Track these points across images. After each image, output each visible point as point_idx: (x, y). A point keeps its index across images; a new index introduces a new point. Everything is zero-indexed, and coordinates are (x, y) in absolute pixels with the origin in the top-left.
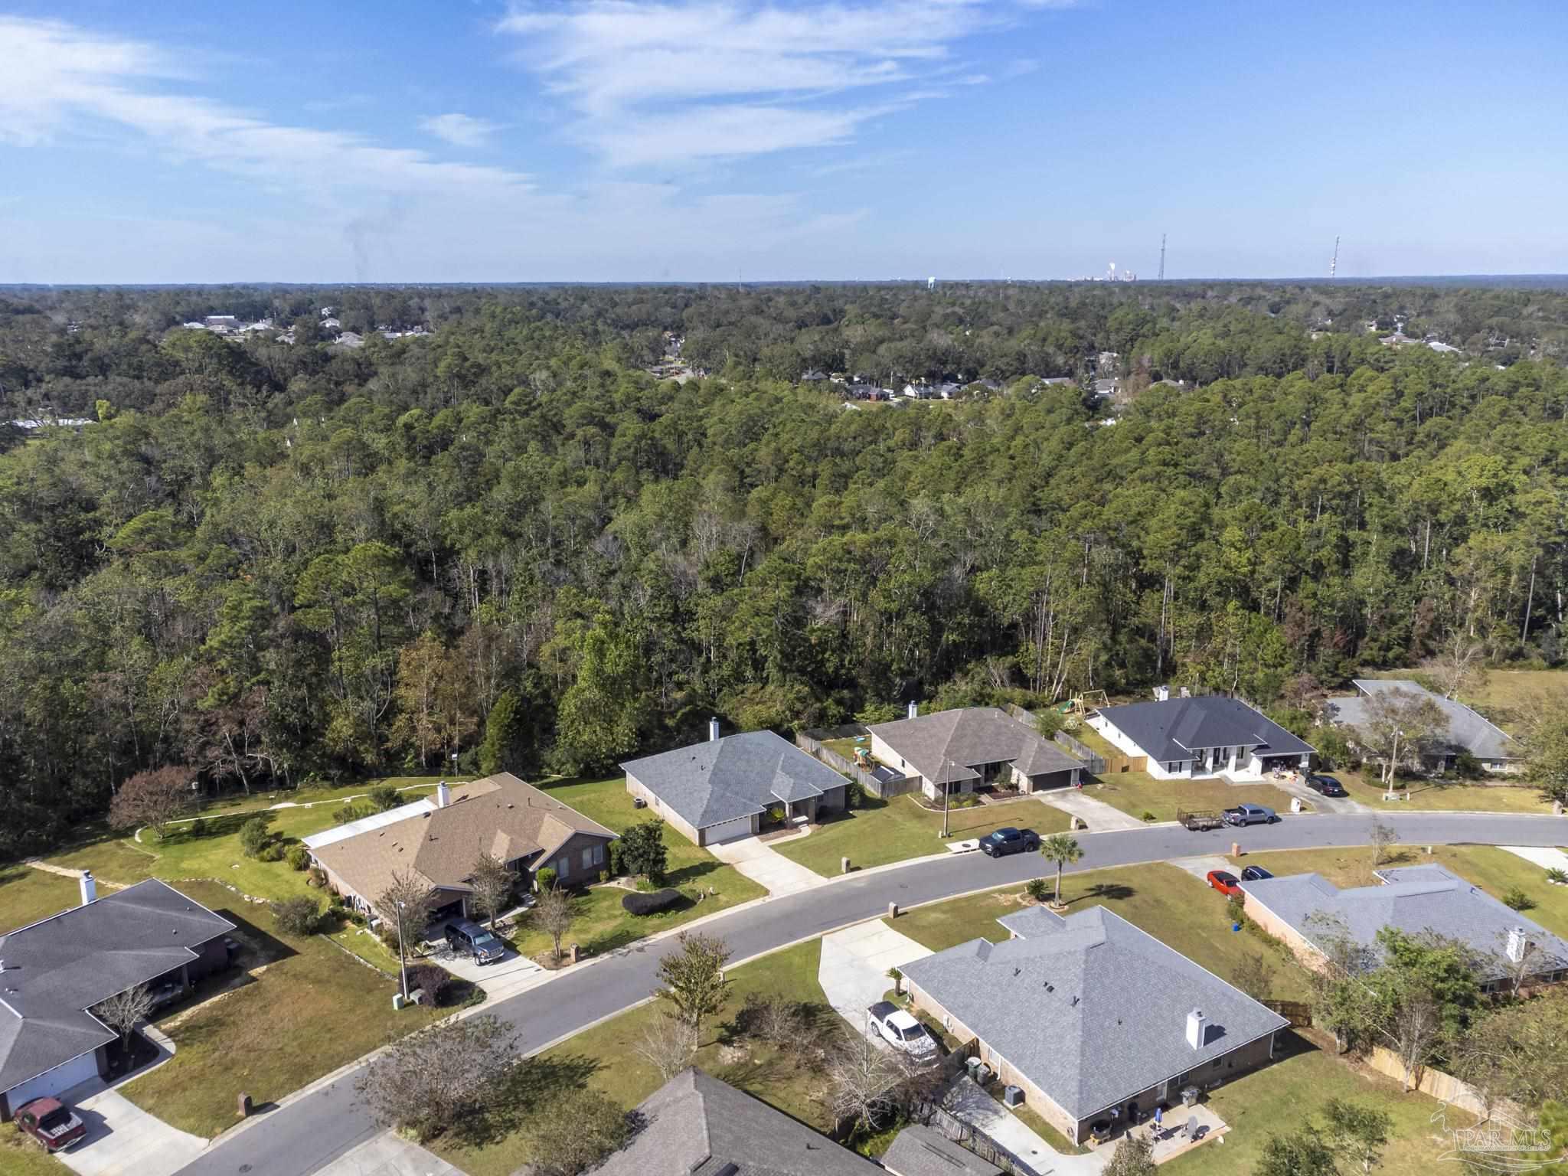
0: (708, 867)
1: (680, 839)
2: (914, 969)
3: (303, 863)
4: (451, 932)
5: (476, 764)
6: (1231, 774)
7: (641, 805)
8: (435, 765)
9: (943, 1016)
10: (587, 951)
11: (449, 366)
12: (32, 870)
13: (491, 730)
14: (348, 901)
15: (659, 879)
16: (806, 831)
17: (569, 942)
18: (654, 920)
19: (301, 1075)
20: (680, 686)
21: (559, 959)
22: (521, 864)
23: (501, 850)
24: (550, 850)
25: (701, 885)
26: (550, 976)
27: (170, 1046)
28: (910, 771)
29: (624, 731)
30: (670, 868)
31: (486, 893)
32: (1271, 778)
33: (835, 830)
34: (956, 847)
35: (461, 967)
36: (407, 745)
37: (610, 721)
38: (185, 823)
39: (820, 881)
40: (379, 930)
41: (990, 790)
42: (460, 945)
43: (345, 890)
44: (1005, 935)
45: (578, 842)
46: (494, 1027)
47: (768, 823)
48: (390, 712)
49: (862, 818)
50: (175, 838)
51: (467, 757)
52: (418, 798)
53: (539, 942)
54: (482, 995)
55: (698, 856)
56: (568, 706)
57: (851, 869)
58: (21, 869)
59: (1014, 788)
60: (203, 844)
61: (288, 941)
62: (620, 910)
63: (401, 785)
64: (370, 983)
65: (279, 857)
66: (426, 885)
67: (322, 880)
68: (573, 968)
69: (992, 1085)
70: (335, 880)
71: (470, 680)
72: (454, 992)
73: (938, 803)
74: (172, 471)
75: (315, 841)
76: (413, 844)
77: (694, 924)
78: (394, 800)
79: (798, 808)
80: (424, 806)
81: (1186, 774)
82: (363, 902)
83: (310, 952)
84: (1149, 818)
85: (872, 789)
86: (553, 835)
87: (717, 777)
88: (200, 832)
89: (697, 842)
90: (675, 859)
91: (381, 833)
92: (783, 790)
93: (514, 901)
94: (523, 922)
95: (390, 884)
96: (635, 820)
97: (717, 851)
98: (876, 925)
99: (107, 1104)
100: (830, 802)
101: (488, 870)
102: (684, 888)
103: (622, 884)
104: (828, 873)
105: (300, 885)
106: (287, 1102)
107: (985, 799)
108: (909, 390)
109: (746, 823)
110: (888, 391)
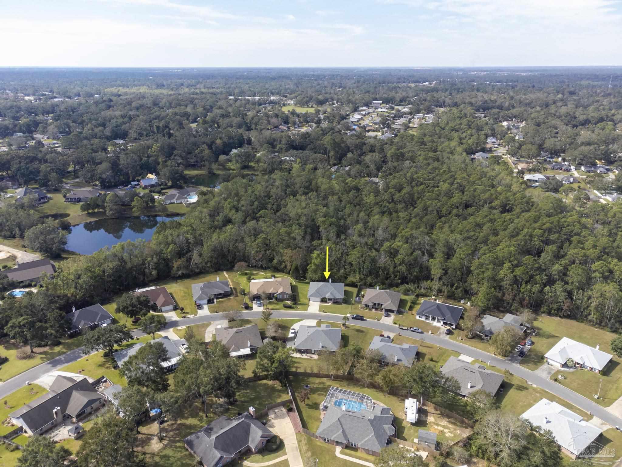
0: (306, 305)
4: (257, 300)
6: (433, 323)
9: (298, 333)
10: (271, 309)
17: (271, 307)
19: (224, 311)
21: (267, 309)
22: (273, 293)
24: (278, 293)
25: (299, 307)
26: (264, 311)
27: (215, 303)
31: (264, 296)
32: (441, 327)
33: (337, 306)
34: (349, 315)
35: (254, 306)
37: (316, 273)
39: (317, 312)
41: (376, 309)
47: (323, 300)
49: (344, 306)
54: (253, 310)
55: (306, 302)
57: (324, 312)
59: (382, 310)
60: (243, 276)
67: (249, 287)
70: (251, 287)
75: (254, 281)
76: (260, 286)
81: (423, 319)
83: (240, 297)
84: (395, 323)
86: (280, 291)
87: (318, 289)
89: (308, 299)
90: (301, 301)
92: (327, 295)
97: (309, 302)
99: (205, 306)
100: (339, 301)
101: (264, 293)
102: (296, 306)
106: (220, 313)
107: (373, 310)
108: (583, 168)
109: (319, 299)
110: (573, 168)
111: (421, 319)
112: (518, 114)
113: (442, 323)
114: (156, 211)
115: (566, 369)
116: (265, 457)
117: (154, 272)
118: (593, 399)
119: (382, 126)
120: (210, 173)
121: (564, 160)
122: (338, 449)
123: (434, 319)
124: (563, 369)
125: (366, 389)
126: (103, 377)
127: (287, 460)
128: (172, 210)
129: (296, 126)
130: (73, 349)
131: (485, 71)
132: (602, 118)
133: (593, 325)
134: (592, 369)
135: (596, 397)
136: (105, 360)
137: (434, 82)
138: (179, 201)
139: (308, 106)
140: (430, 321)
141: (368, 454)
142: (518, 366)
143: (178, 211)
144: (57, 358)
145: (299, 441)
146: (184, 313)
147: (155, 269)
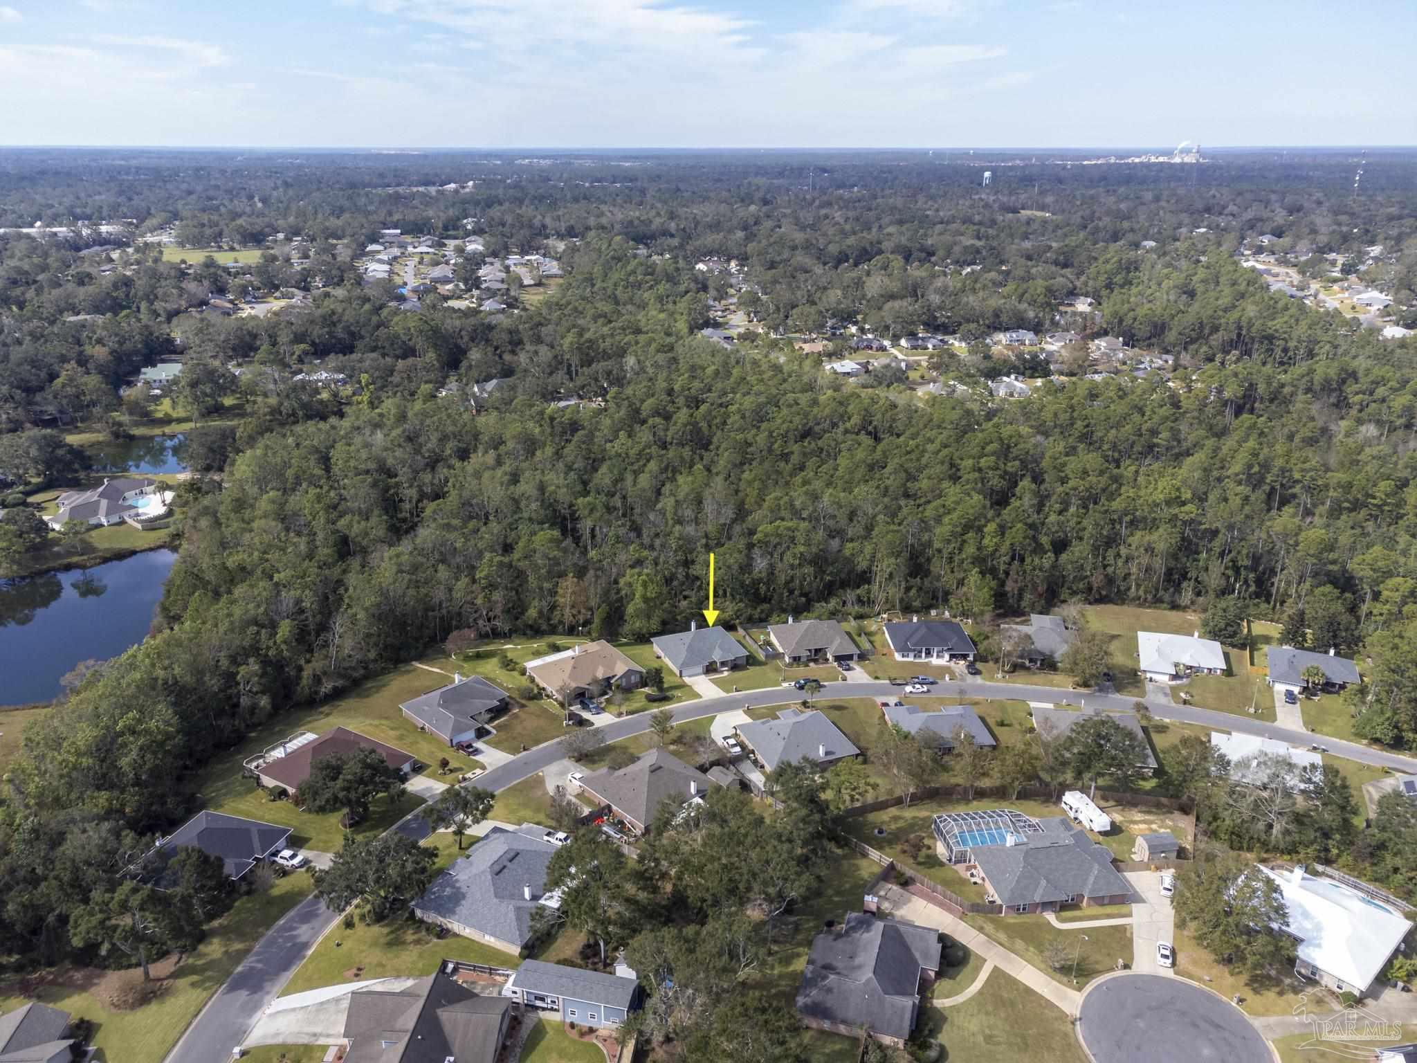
0: (683, 686)
1: (671, 673)
2: (741, 726)
3: (523, 672)
4: (582, 703)
5: (589, 633)
6: (935, 661)
7: (659, 657)
8: (571, 631)
9: (747, 742)
10: (629, 713)
11: (571, 343)
12: (416, 669)
13: (597, 620)
14: (544, 689)
15: (661, 689)
16: (726, 674)
17: (624, 709)
18: (656, 704)
19: (537, 742)
20: (685, 597)
21: (620, 715)
22: (608, 679)
23: (600, 674)
24: (619, 675)
25: (678, 693)
26: (617, 720)
27: (494, 731)
28: (781, 650)
29: (655, 624)
30: (665, 686)
31: (595, 689)
32: (952, 664)
33: (739, 674)
34: (785, 685)
35: (586, 715)
36: (561, 622)
37: (649, 617)
38: (471, 652)
39: (723, 694)
40: (556, 700)
41: (815, 661)
42: (585, 707)
43: (543, 684)
44: (778, 718)
45: (629, 673)
46: (598, 731)
47: (710, 669)
48: (553, 608)
49: (752, 670)
50: (467, 658)
51: (586, 629)
52: (568, 648)
53: (614, 709)
54: (593, 724)
55: (677, 681)
56: (630, 609)
57: (737, 690)
58: (408, 668)
59: (827, 660)
60: (481, 662)
61: (523, 702)
62: (644, 699)
63: (560, 641)
64: (554, 718)
65: (513, 670)
66: (574, 685)
67: (532, 680)
68: (624, 718)
69: (755, 762)
70: (537, 680)
71: (588, 598)
72: (582, 722)
73: (790, 665)
74: (428, 450)
75: (531, 664)
76: (568, 668)
77: (668, 707)
78: (556, 649)
79: (723, 664)
80: (569, 653)
81: (911, 659)
82: (549, 689)
83: (532, 705)
84: (877, 678)
85: (761, 656)
86: (620, 669)
87: (690, 649)
88: (478, 656)
89: (678, 673)
90: (668, 681)
91: (555, 663)
92: (717, 656)
93: (605, 693)
94: (608, 701)
95: (561, 684)
96: (656, 665)
97: (687, 680)
98: (740, 712)
99: (479, 745)
100: (739, 662)
101: (595, 681)
102: (669, 694)
103: (646, 690)
104: (727, 692)
105: (524, 682)
106: (534, 749)
107: (812, 664)
108: (903, 342)
109: (700, 669)
110: (887, 343)
111: (905, 659)
112: (717, 246)
113: (947, 657)
114: (58, 556)
115: (1179, 682)
116: (958, 978)
117: (264, 701)
118: (1249, 715)
119: (462, 286)
120: (116, 435)
121: (862, 330)
122: (1050, 917)
123: (928, 654)
124: (1174, 683)
125: (975, 803)
126: (444, 964)
127: (996, 969)
128: (106, 545)
129: (249, 298)
130: (262, 935)
131: (544, 157)
132: (865, 249)
133: (1140, 606)
134: (1210, 670)
135: (1252, 710)
136: (386, 930)
137: (471, 183)
138: (116, 519)
139: (220, 247)
140: (923, 660)
141: (1103, 905)
142: (1117, 696)
143: (126, 545)
144: (240, 969)
145: (981, 929)
146: (451, 771)
147: (263, 692)
